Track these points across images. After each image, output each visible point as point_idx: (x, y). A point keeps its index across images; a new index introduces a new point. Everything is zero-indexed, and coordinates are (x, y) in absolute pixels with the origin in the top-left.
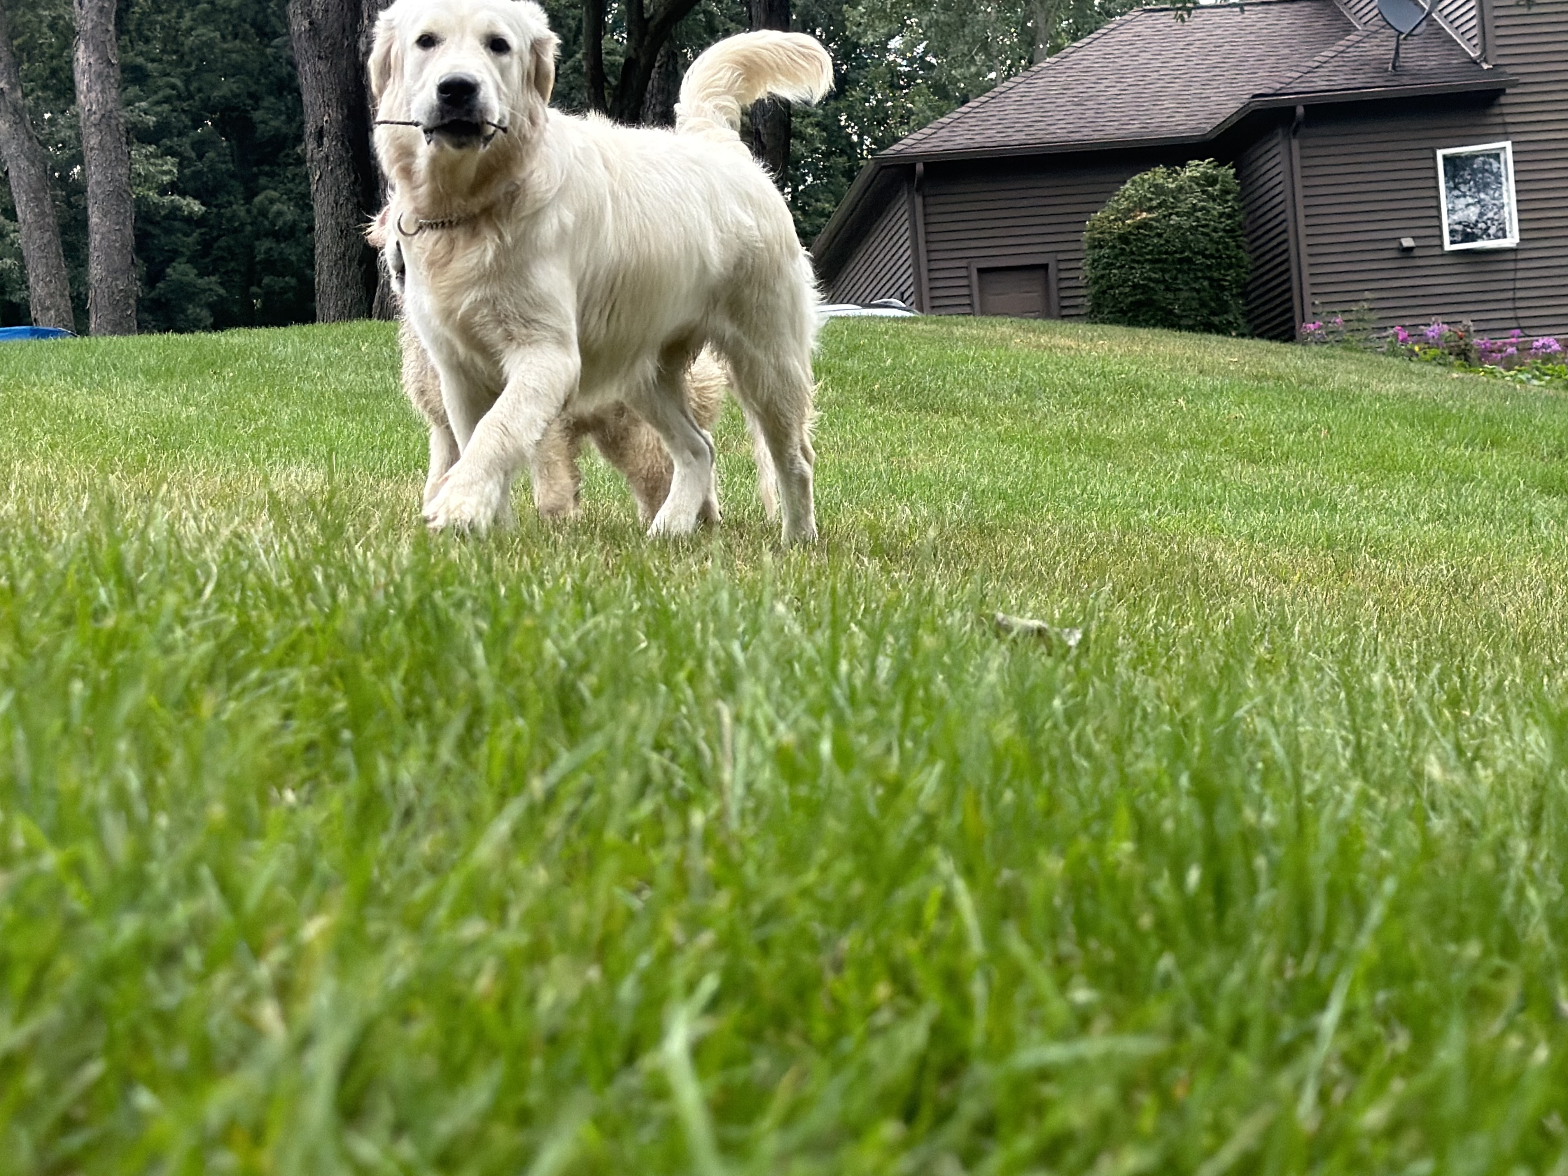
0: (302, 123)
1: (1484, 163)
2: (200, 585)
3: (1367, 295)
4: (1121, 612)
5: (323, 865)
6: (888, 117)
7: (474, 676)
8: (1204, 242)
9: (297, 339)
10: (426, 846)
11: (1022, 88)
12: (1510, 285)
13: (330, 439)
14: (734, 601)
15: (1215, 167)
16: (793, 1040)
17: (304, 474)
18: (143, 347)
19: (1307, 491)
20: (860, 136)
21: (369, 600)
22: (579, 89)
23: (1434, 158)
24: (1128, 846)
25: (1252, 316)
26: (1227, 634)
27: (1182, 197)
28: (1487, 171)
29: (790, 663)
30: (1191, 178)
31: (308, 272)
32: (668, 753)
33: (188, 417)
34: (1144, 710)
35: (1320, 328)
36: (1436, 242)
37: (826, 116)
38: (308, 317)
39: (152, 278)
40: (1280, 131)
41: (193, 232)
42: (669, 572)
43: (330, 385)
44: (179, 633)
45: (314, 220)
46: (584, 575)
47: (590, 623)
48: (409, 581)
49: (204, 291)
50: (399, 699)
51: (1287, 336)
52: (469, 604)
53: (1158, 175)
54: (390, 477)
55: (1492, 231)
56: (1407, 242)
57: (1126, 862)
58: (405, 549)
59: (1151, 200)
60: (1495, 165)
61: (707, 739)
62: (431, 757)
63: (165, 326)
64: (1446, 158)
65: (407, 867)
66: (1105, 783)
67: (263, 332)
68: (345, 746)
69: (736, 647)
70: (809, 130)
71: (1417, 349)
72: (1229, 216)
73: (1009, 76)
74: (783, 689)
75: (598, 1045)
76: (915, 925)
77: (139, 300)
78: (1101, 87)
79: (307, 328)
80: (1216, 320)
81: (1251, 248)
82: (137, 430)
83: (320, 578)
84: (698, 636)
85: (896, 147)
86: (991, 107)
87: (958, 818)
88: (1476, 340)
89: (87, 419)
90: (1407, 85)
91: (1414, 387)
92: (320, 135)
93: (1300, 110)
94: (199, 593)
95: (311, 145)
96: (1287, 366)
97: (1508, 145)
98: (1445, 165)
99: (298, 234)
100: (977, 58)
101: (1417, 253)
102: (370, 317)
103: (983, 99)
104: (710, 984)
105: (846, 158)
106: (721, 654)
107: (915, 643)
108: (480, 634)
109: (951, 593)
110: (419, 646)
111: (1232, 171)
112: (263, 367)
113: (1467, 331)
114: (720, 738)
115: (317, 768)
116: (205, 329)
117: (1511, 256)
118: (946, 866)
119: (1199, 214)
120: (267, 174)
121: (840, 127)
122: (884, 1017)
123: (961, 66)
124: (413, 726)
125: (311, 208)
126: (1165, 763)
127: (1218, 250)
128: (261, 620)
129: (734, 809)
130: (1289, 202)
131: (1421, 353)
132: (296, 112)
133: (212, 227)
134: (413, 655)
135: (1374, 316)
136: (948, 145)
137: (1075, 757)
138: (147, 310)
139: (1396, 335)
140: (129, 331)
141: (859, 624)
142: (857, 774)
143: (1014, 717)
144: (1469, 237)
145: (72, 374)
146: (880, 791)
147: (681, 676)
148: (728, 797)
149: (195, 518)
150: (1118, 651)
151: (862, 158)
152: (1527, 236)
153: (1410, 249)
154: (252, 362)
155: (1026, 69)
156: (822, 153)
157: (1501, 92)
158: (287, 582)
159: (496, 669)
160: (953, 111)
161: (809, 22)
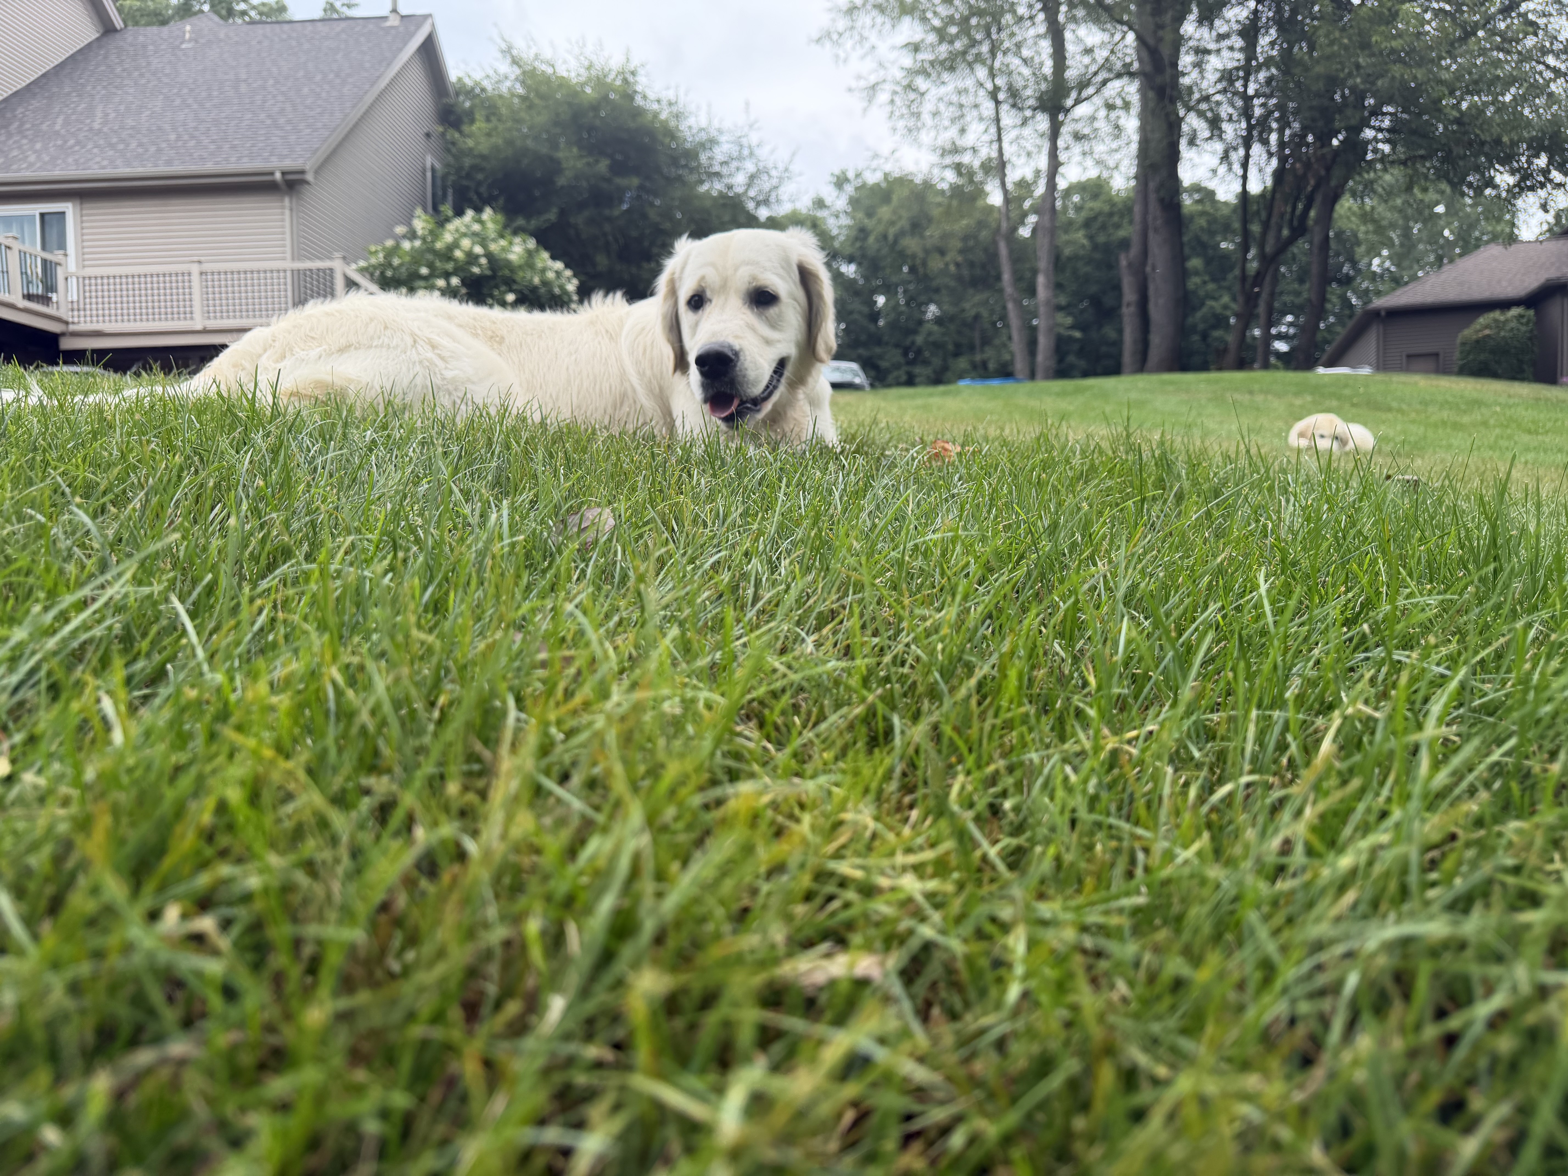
0: (1122, 301)
8: (1516, 343)
11: (1434, 278)
15: (1525, 311)
25: (1536, 373)
27: (1507, 324)
30: (1512, 316)
40: (1558, 295)
51: (1553, 382)
53: (1496, 314)
59: (1492, 325)
72: (1530, 332)
73: (1429, 274)
77: (1055, 368)
78: (1472, 277)
79: (1118, 377)
80: (1518, 375)
81: (1539, 346)
85: (1373, 305)
95: (1125, 309)
96: (1552, 394)
103: (1415, 284)
111: (1533, 312)
119: (1515, 331)
127: (1523, 346)
130: (1560, 325)
132: (1120, 297)
136: (1397, 304)
155: (1437, 270)
160: (1400, 289)
161: (1338, 254)
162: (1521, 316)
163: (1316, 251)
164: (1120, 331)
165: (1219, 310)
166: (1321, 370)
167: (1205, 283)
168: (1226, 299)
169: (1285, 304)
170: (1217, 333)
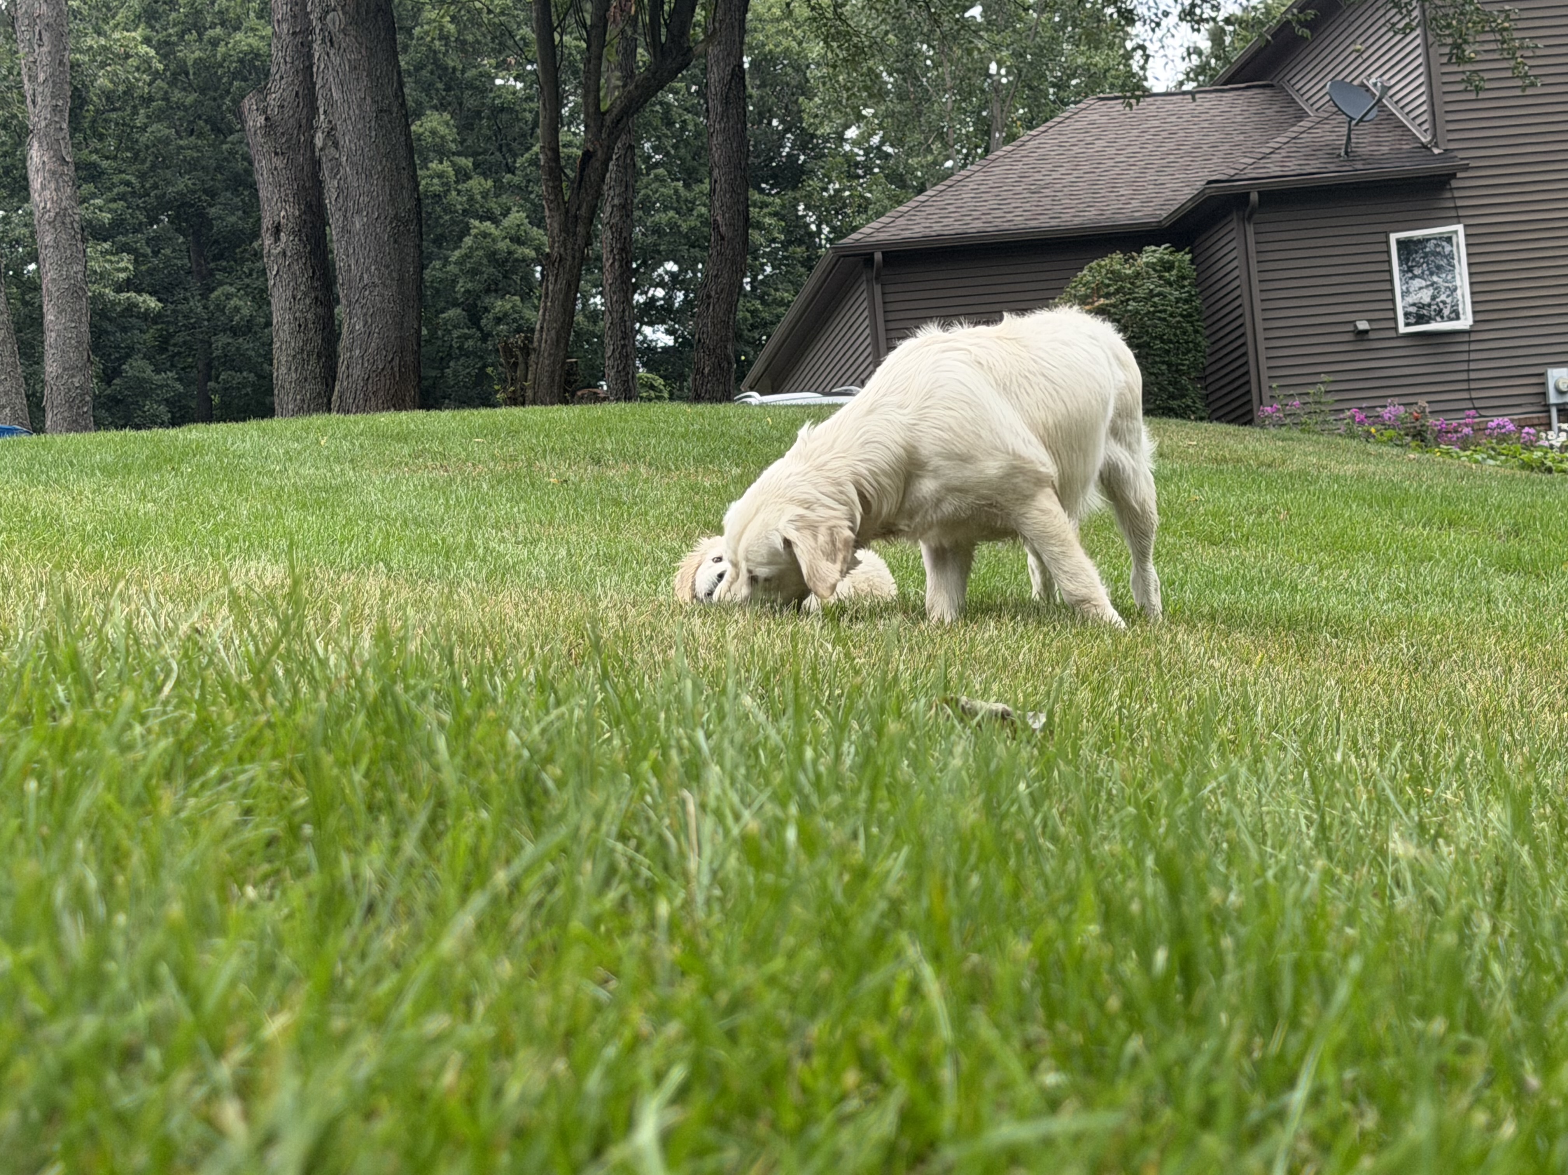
0: (259, 220)
1: (1437, 245)
2: (159, 682)
3: (1324, 378)
4: (1084, 694)
5: (285, 961)
6: (845, 206)
7: (437, 769)
8: (1161, 327)
9: (255, 433)
10: (389, 940)
11: (979, 177)
12: (1464, 367)
13: (291, 533)
14: (697, 689)
15: (1171, 253)
16: (761, 1129)
17: (264, 569)
18: (100, 444)
19: (1268, 572)
20: (819, 227)
21: (330, 693)
22: (537, 181)
23: (1387, 243)
24: (1094, 929)
25: (1211, 399)
26: (1190, 717)
27: (1139, 283)
28: (1439, 253)
29: (755, 750)
30: (1147, 264)
31: (265, 366)
32: (633, 843)
33: (145, 514)
34: (1109, 793)
35: (1278, 410)
36: (1391, 324)
37: (783, 206)
38: (266, 411)
39: (108, 376)
40: (1235, 216)
41: (149, 327)
42: (633, 661)
43: (289, 478)
44: (138, 729)
45: (271, 313)
46: (546, 667)
47: (554, 714)
48: (370, 673)
49: (161, 387)
50: (360, 793)
51: (1246, 419)
52: (431, 697)
53: (1115, 261)
54: (351, 569)
55: (1446, 312)
56: (1363, 325)
57: (1093, 944)
58: (366, 642)
59: (1108, 286)
60: (1448, 249)
61: (670, 827)
62: (395, 851)
63: (122, 422)
64: (1399, 242)
65: (370, 962)
66: (1071, 866)
67: (222, 426)
68: (307, 840)
69: (700, 735)
70: (767, 220)
71: (1373, 430)
72: (1186, 301)
73: (964, 166)
74: (748, 777)
75: (564, 1137)
76: (883, 1010)
77: (96, 397)
78: (1056, 175)
79: (264, 423)
80: (1174, 404)
81: (1207, 333)
82: (95, 528)
83: (280, 673)
84: (662, 724)
85: (855, 236)
86: (948, 195)
87: (925, 902)
88: (1431, 421)
89: (44, 517)
90: (1358, 170)
91: (1372, 468)
92: (277, 230)
93: (1254, 197)
94: (159, 690)
95: (268, 241)
96: (1246, 448)
97: (1460, 228)
98: (1399, 250)
99: (256, 329)
100: (934, 147)
101: (1372, 335)
102: (329, 410)
103: (940, 187)
104: (677, 1075)
105: (804, 248)
106: (685, 742)
107: (879, 730)
108: (441, 725)
109: (915, 679)
110: (381, 739)
111: (1188, 257)
112: (222, 462)
113: (1423, 412)
114: (685, 826)
115: (277, 864)
116: (162, 425)
117: (1466, 338)
118: (913, 952)
119: (1156, 299)
120: (224, 270)
121: (798, 217)
122: (853, 1104)
123: (918, 155)
124: (376, 819)
125: (269, 304)
126: (1131, 844)
127: (1175, 335)
128: (220, 715)
129: (700, 899)
130: (1245, 287)
131: (1378, 436)
132: (252, 207)
133: (169, 322)
134: (375, 747)
135: (1330, 398)
136: (907, 234)
137: (1041, 840)
138: (102, 405)
139: (1353, 417)
140: (86, 428)
141: (823, 709)
142: (822, 861)
143: (979, 801)
144: (1421, 319)
145: (28, 472)
146: (846, 877)
147: (646, 766)
148: (694, 885)
149: (154, 615)
150: (1082, 733)
151: (820, 246)
152: (1481, 317)
153: (1366, 332)
154: (210, 458)
155: (982, 157)
156: (782, 243)
157: (1453, 176)
158: (247, 677)
159: (458, 760)
160: (909, 200)
161: (765, 113)
162: (1168, 266)
163: (715, 105)
164: (262, 298)
165: (503, 245)
166: (755, 398)
167: (463, 175)
168: (517, 217)
169: (657, 230)
170: (500, 305)
